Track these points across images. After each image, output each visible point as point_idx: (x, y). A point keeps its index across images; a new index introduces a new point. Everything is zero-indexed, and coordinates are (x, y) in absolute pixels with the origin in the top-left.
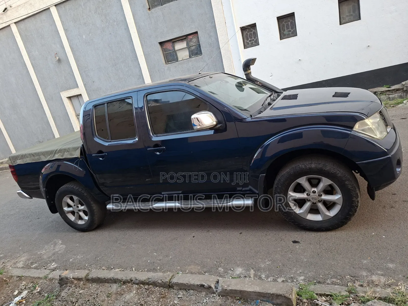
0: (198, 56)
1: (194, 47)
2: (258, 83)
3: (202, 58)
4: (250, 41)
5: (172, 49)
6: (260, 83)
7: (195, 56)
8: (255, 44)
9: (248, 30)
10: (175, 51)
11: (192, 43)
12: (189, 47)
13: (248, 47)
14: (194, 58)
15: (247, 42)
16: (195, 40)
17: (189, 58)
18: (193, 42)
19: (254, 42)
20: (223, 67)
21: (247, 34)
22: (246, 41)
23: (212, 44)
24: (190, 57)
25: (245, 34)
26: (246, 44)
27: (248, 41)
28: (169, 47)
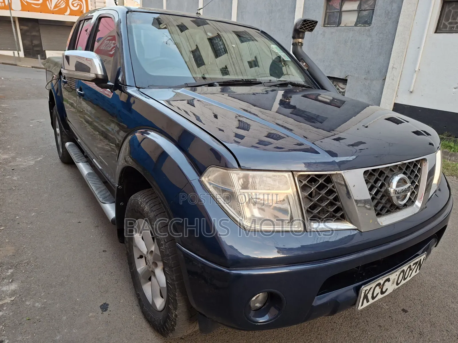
0: (365, 26)
1: (366, 11)
2: (304, 64)
3: (369, 30)
4: (450, 23)
5: (338, 8)
6: (307, 65)
7: (362, 25)
8: (455, 31)
9: (454, 6)
10: (341, 12)
11: (366, 6)
12: (359, 9)
13: (443, 32)
14: (359, 27)
15: (444, 24)
16: (372, 3)
17: (354, 25)
18: (367, 4)
19: (455, 26)
20: (392, 51)
21: (450, 11)
22: (443, 21)
23: (390, 14)
24: (356, 25)
25: (447, 10)
26: (442, 26)
27: (447, 23)
28: (336, 4)
